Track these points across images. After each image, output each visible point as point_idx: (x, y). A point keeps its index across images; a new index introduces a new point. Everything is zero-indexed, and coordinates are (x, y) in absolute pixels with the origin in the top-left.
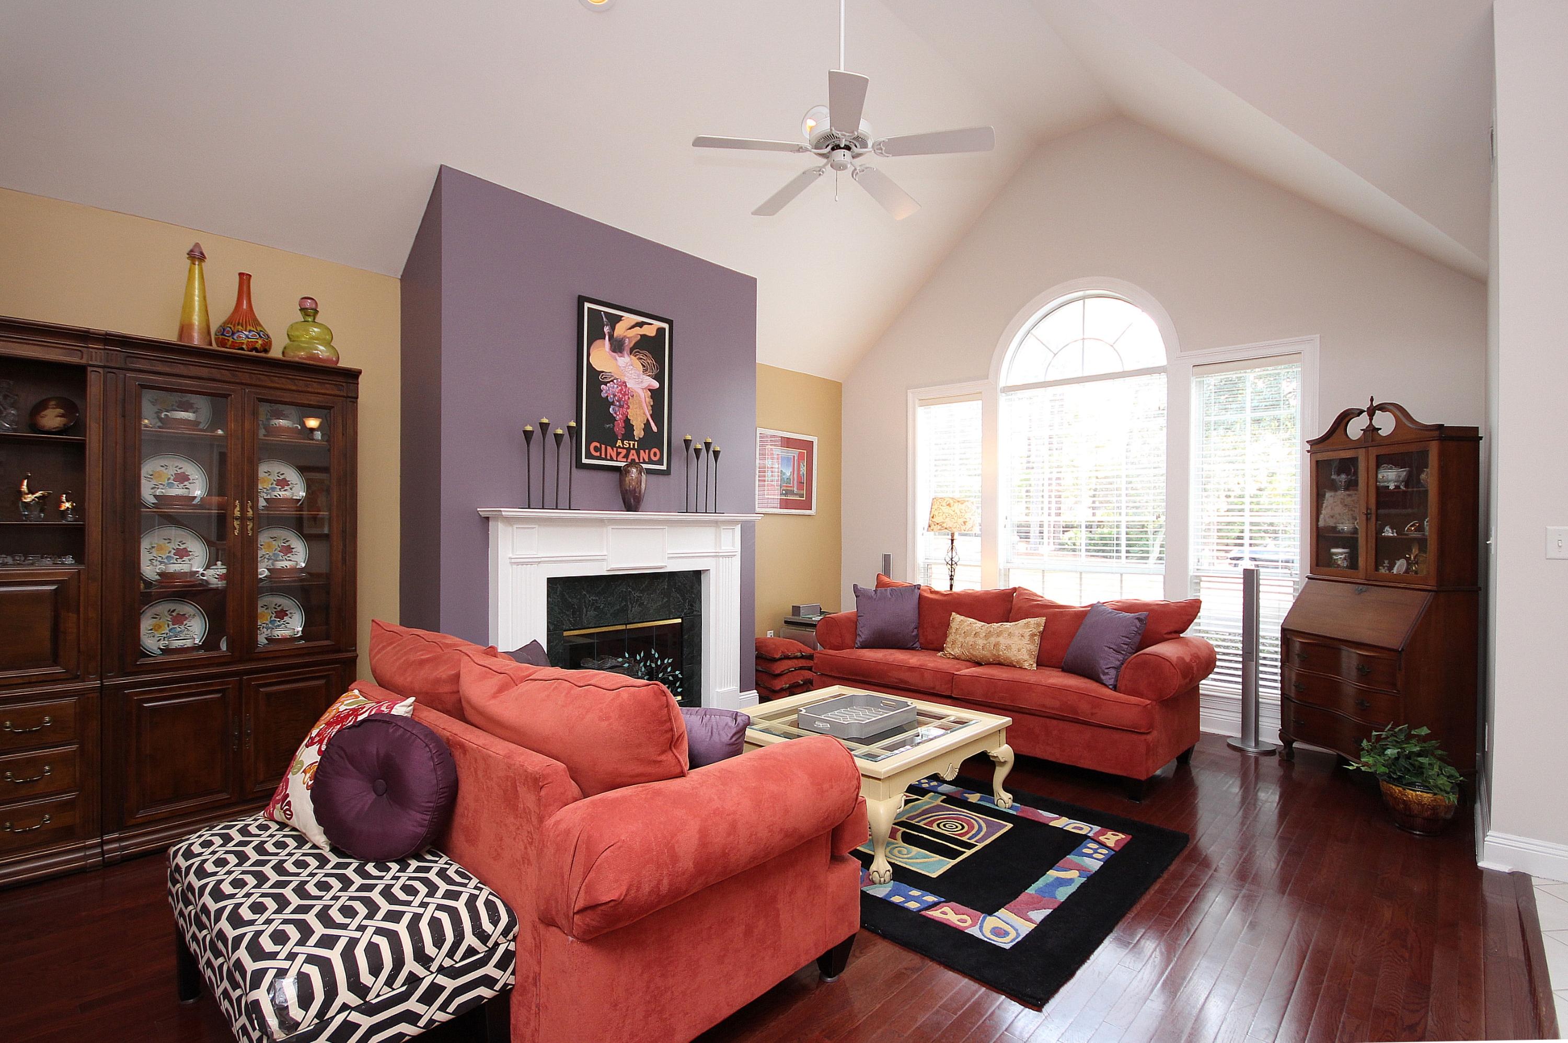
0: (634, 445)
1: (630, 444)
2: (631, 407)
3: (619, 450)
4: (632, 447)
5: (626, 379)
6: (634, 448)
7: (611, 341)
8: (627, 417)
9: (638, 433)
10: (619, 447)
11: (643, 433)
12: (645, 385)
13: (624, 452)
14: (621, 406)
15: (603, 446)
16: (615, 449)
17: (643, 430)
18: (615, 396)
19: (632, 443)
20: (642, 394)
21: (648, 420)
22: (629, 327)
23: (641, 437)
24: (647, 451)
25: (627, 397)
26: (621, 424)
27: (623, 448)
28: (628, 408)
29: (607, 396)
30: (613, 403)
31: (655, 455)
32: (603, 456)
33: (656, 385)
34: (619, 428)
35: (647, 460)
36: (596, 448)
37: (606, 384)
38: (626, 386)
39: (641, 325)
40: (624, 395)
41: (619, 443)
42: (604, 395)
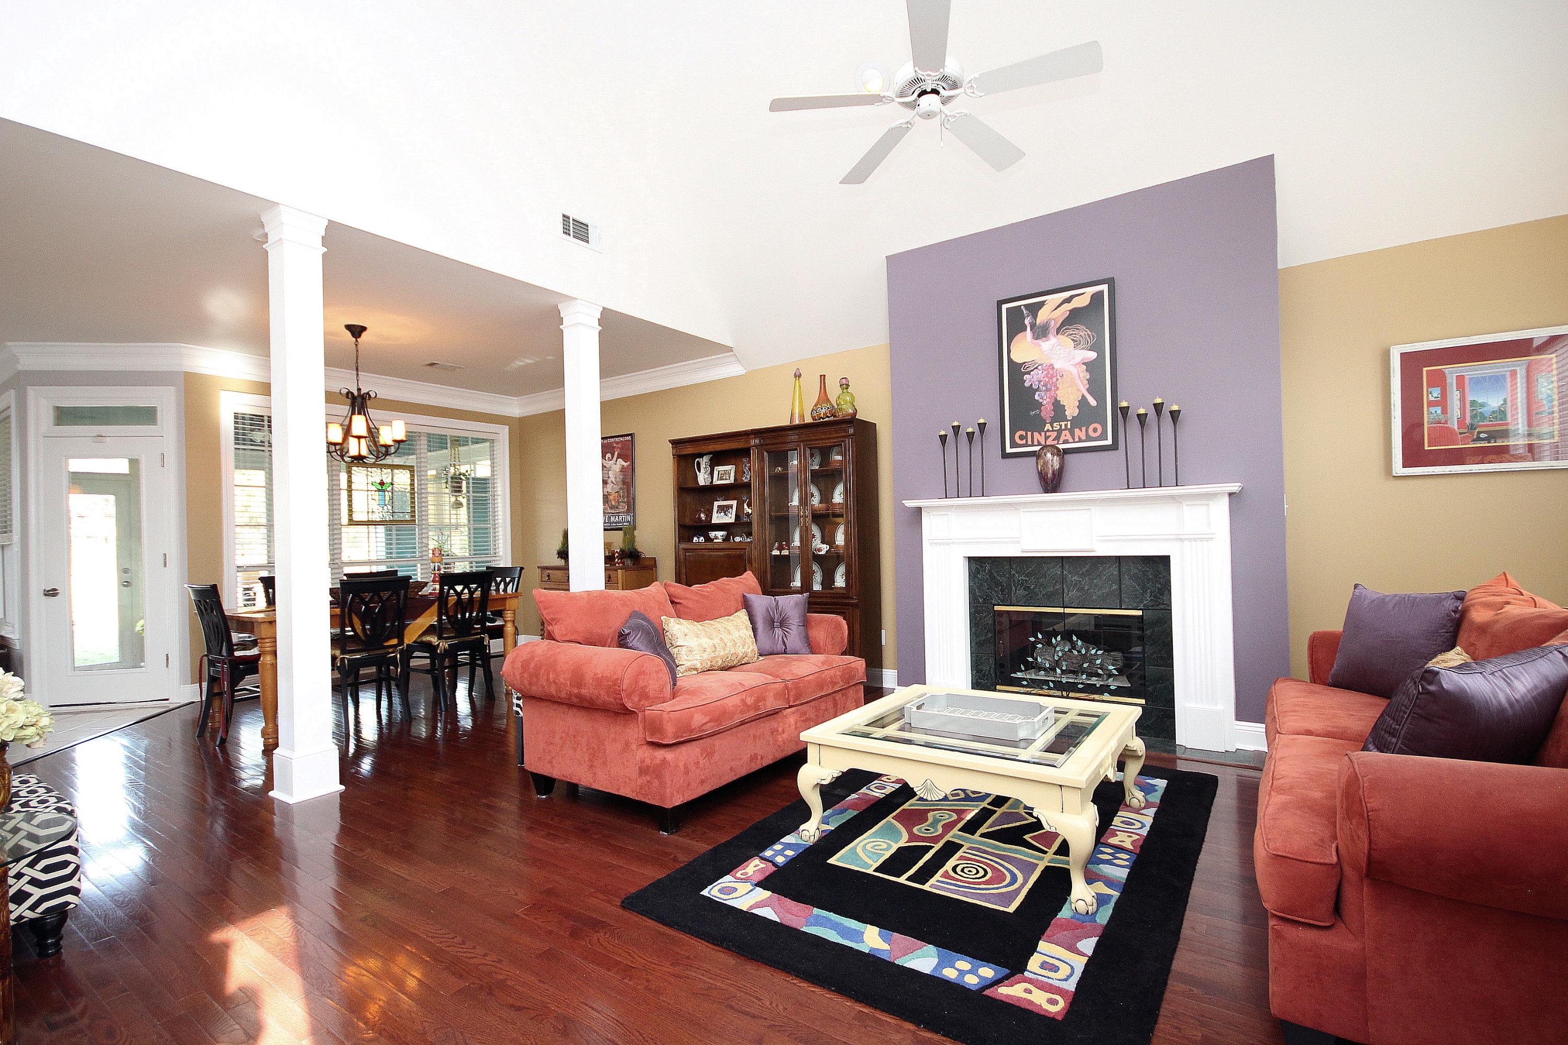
0: (1066, 425)
1: (1061, 426)
2: (1060, 388)
3: (1048, 434)
4: (1063, 427)
5: (1052, 362)
6: (1066, 428)
7: (1034, 330)
8: (1056, 399)
9: (1072, 411)
10: (1048, 430)
11: (1077, 411)
12: (1078, 359)
13: (1054, 434)
14: (1048, 390)
15: (1029, 434)
16: (1043, 434)
17: (1078, 407)
18: (1040, 382)
19: (1063, 424)
20: (1074, 371)
21: (1083, 396)
22: (1053, 309)
23: (1075, 415)
24: (1084, 429)
25: (1054, 379)
26: (1050, 408)
27: (1053, 431)
28: (1058, 389)
29: (1031, 385)
30: (1038, 390)
31: (1095, 430)
32: (1030, 443)
33: (1093, 355)
34: (1047, 412)
35: (1084, 438)
36: (1021, 437)
37: (1029, 373)
38: (1053, 368)
39: (1068, 300)
40: (1052, 376)
41: (1048, 427)
42: (1027, 384)
